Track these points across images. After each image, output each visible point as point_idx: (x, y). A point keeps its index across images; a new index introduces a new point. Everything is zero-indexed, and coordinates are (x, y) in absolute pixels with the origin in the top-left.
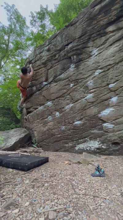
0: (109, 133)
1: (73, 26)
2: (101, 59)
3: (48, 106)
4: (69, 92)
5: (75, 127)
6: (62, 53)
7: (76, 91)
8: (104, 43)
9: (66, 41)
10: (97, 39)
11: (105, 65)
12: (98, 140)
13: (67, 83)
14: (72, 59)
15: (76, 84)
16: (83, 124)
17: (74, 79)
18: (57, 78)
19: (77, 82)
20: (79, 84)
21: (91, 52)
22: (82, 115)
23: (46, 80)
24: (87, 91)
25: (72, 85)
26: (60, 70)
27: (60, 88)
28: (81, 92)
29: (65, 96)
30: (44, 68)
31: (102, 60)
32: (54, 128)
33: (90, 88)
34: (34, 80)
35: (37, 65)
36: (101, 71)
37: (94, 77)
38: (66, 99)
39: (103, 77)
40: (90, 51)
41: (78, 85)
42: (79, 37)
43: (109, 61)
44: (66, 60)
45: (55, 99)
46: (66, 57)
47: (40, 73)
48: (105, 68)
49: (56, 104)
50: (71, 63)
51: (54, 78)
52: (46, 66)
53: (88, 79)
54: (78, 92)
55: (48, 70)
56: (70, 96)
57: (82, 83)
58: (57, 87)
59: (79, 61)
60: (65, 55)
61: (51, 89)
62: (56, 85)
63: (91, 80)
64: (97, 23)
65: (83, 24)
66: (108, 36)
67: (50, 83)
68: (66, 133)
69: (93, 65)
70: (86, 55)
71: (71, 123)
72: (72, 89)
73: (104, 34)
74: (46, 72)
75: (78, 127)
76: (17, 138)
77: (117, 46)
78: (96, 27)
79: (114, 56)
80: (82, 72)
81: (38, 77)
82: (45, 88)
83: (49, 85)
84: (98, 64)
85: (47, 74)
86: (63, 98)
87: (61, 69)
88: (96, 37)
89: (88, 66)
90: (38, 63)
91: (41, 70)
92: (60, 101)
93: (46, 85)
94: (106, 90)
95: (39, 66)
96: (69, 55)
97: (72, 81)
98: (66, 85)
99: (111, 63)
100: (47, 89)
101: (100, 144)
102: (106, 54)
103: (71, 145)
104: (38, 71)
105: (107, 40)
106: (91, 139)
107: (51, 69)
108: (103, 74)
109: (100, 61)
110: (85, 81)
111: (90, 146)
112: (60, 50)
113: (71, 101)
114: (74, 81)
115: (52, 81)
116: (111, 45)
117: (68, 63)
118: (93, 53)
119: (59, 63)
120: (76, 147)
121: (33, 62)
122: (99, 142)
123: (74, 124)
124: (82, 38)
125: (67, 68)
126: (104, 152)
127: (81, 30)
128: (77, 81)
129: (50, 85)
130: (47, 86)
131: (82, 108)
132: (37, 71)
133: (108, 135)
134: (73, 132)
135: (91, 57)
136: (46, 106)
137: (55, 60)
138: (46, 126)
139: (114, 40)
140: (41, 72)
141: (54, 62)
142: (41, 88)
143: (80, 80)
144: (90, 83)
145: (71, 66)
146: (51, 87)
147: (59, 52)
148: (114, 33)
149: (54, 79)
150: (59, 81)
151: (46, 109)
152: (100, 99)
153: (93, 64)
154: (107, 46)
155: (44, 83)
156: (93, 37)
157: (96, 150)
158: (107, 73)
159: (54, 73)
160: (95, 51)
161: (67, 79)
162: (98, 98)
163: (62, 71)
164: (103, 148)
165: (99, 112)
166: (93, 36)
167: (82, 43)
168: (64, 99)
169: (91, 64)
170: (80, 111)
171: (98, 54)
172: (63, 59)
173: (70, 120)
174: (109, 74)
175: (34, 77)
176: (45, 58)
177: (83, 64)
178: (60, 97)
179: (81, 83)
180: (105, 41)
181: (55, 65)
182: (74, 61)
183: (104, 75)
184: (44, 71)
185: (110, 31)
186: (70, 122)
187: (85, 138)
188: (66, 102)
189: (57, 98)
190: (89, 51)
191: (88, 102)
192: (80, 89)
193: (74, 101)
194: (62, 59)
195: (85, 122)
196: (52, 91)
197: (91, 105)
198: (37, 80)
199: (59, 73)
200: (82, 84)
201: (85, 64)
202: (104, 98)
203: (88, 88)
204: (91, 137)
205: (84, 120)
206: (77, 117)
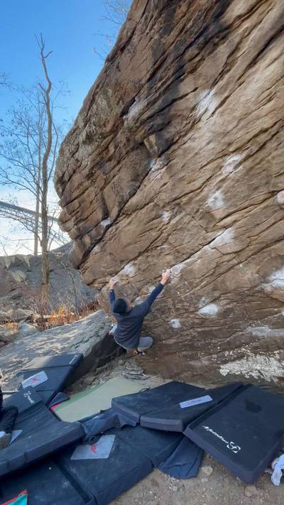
1: (126, 51)
2: (230, 122)
3: (127, 276)
4: (164, 235)
5: (202, 322)
6: (121, 137)
7: (181, 228)
8: (228, 66)
9: (121, 102)
10: (203, 59)
11: (248, 137)
12: (278, 357)
13: (154, 213)
14: (148, 147)
15: (175, 210)
16: (224, 314)
17: (167, 201)
18: (127, 205)
19: (179, 204)
20: (184, 209)
21: (194, 109)
22: (215, 289)
23: (106, 216)
24: (212, 226)
25: (166, 215)
26: (128, 182)
27: (140, 228)
28: (195, 230)
29: (158, 246)
30: (92, 188)
31: (235, 124)
32: (155, 324)
33: (218, 215)
34: (80, 221)
35: (76, 184)
36: (237, 158)
37: (223, 181)
38: (161, 252)
39: (251, 173)
40: (192, 106)
41: (183, 213)
42: (148, 76)
43: (258, 118)
44: (135, 152)
45: (138, 256)
46: (132, 144)
47: (87, 203)
48: (249, 145)
49: (143, 268)
50: (149, 156)
51: (119, 205)
52: (94, 182)
53: (206, 189)
54: (189, 230)
55: (102, 189)
56: (170, 244)
57: (194, 206)
58: (132, 227)
59: (167, 147)
60: (128, 140)
61: (122, 234)
62: (130, 222)
63: (214, 192)
64: (192, 9)
65: (150, 30)
66: (235, 37)
67: (115, 222)
68: (188, 335)
69: (211, 146)
70: (182, 123)
71: (193, 312)
72: (169, 227)
73: (222, 35)
74: (99, 196)
75: (212, 321)
76: (88, 346)
77: (276, 59)
78: (191, 23)
79: (270, 100)
80: (182, 174)
81: (86, 214)
82: (108, 235)
83: (114, 227)
84: (227, 139)
85: (103, 199)
86: (154, 253)
87: (130, 179)
88: (196, 56)
89: (196, 154)
90: (77, 178)
91: (89, 195)
92: (150, 259)
93: (108, 227)
94: (270, 211)
95: (81, 184)
96: (138, 137)
97: (163, 207)
98: (153, 219)
99: (265, 126)
100: (112, 237)
102: (243, 99)
103: (206, 363)
104: (82, 197)
105: (237, 49)
106: (256, 351)
107: (108, 187)
108: (248, 164)
109: (230, 127)
110: (198, 198)
111: (258, 368)
112: (114, 131)
113: (177, 257)
114: (168, 203)
115: (118, 216)
116: (253, 62)
117: (141, 160)
118: (202, 111)
119: (120, 166)
120: (220, 368)
121: (66, 178)
122: (278, 360)
123: (198, 313)
124: (158, 75)
125: (144, 175)
127: (150, 52)
128: (178, 201)
129: (118, 225)
130: (110, 229)
131: (210, 273)
132: (80, 199)
134: (202, 331)
135: (200, 124)
136: (122, 276)
137: (110, 160)
139: (258, 42)
140: (88, 200)
141: (108, 166)
142: (100, 237)
143: (185, 199)
144: (216, 201)
145: (151, 166)
146: (121, 231)
147: (112, 136)
148: (254, 18)
149: (122, 209)
150: (134, 211)
151: (124, 282)
152: (257, 241)
153: (208, 143)
154: (240, 71)
155: (102, 223)
156: (190, 60)
157: (279, 383)
158: (262, 160)
159: (116, 196)
160: (207, 101)
161: (150, 202)
162: (249, 237)
163: (134, 183)
165: (264, 278)
166: (187, 56)
167: (162, 89)
168: (159, 255)
169: (204, 144)
170: (208, 279)
171: (216, 109)
172: (127, 153)
173: (185, 304)
174: (268, 161)
175: (79, 214)
176: (87, 163)
177: (180, 152)
178: (147, 250)
179: (191, 207)
180: (229, 57)
181: (112, 173)
182: (154, 152)
183: (251, 169)
184: (94, 194)
185: (239, 17)
186: (187, 309)
187: (239, 347)
188: (165, 261)
189: (140, 254)
190: (187, 108)
191: (224, 255)
192: (192, 223)
193: (185, 257)
194: (124, 152)
195: (228, 306)
196: (125, 239)
197: (235, 261)
198: (87, 218)
199: (127, 192)
200: (193, 209)
201: (185, 151)
202: (270, 237)
203: (212, 216)
204: (256, 348)
205: (225, 302)
206: (201, 297)
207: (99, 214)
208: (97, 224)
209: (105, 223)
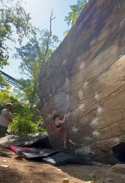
0: (97, 141)
4: (66, 102)
5: (73, 134)
12: (89, 146)
14: (66, 74)
15: (70, 95)
16: (78, 132)
17: (68, 92)
19: (71, 93)
20: (73, 96)
21: (79, 66)
22: (77, 123)
24: (79, 102)
25: (68, 96)
27: (60, 99)
29: (64, 106)
33: (81, 99)
37: (83, 89)
38: (65, 108)
39: (90, 88)
45: (58, 109)
50: (66, 77)
53: (79, 90)
56: (68, 106)
57: (75, 95)
61: (55, 100)
62: (58, 96)
63: (81, 92)
67: (53, 95)
71: (70, 130)
72: (68, 100)
75: (75, 133)
80: (73, 84)
81: (46, 91)
82: (50, 99)
85: (51, 87)
87: (60, 82)
89: (78, 79)
94: (93, 100)
95: (46, 81)
98: (64, 97)
101: (91, 150)
106: (85, 145)
107: (53, 83)
108: (89, 86)
110: (76, 93)
111: (85, 151)
113: (69, 111)
115: (55, 94)
120: (75, 151)
122: (89, 148)
123: (72, 131)
125: (64, 82)
126: (94, 158)
129: (54, 97)
130: (51, 97)
131: (77, 117)
133: (96, 142)
135: (80, 71)
138: (54, 131)
142: (48, 100)
143: (73, 92)
144: (81, 95)
145: (66, 80)
149: (56, 91)
150: (59, 93)
152: (89, 109)
157: (89, 155)
158: (93, 85)
159: (55, 87)
161: (64, 91)
163: (61, 84)
164: (93, 154)
165: (90, 121)
173: (69, 127)
187: (81, 143)
191: (81, 112)
192: (74, 100)
193: (71, 111)
195: (80, 129)
197: (83, 115)
199: (58, 86)
203: (79, 99)
204: (85, 143)
205: (79, 128)
206: (73, 125)
207: (49, 92)
208: (48, 95)
209: (50, 95)
